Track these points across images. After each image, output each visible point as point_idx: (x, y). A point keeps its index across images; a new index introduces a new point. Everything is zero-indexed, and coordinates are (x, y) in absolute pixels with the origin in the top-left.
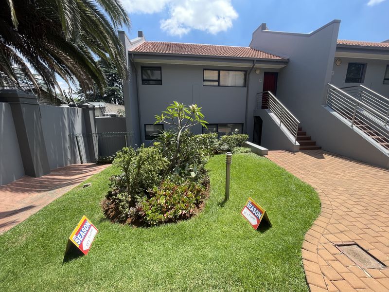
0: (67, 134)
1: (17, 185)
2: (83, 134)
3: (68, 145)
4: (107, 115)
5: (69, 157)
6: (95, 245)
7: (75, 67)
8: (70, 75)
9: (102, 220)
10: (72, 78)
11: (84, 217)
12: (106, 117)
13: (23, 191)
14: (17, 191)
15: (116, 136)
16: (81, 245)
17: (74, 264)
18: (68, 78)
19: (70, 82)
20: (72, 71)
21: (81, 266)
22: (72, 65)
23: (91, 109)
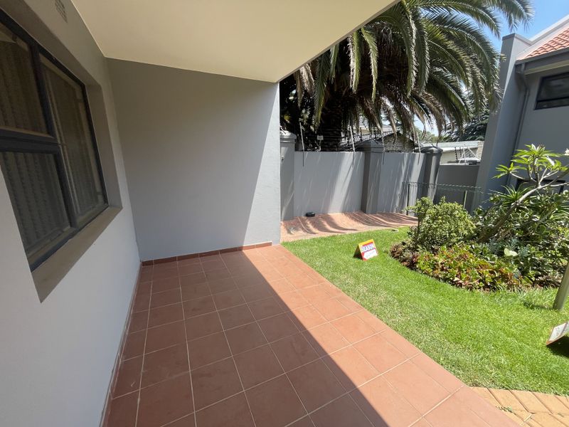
0: (402, 180)
1: (354, 215)
2: (418, 183)
3: (399, 192)
4: (462, 162)
5: (397, 205)
6: (372, 260)
7: (434, 104)
8: (428, 114)
9: (386, 252)
10: (429, 117)
11: (372, 240)
12: (459, 164)
13: (356, 220)
14: (352, 218)
15: (459, 190)
16: (363, 253)
17: (357, 260)
18: (425, 118)
19: (426, 122)
20: (431, 110)
21: (359, 263)
22: (432, 102)
23: (435, 154)
